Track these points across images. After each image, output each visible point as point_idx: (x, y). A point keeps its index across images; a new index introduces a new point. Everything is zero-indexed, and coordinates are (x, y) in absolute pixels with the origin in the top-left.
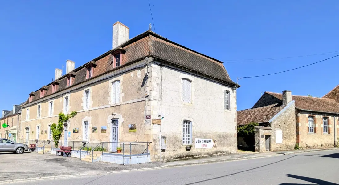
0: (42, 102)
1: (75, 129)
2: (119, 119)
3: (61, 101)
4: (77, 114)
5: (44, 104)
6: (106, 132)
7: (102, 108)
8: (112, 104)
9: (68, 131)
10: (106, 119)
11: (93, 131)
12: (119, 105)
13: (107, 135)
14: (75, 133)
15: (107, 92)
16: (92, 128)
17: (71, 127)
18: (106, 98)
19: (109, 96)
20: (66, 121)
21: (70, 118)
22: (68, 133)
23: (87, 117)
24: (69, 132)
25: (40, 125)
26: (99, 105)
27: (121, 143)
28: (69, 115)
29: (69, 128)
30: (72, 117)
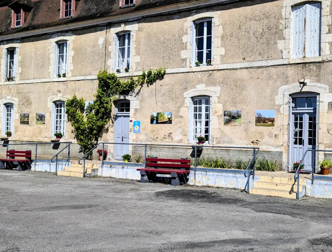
0: (23, 40)
1: (158, 114)
2: (319, 94)
3: (101, 41)
4: (165, 76)
5: (29, 46)
6: (273, 125)
7: (259, 67)
8: (295, 58)
9: (130, 119)
10: (274, 92)
11: (227, 122)
12: (319, 62)
13: (275, 132)
14: (157, 123)
15: (277, 28)
16: (222, 113)
17: (141, 108)
18: (272, 42)
19: (284, 39)
20: (125, 92)
21: (139, 87)
22: (132, 123)
23: (204, 85)
24: (133, 120)
25: (16, 99)
26: (247, 59)
27: (326, 152)
28: (135, 79)
29: (136, 110)
30: (145, 85)
